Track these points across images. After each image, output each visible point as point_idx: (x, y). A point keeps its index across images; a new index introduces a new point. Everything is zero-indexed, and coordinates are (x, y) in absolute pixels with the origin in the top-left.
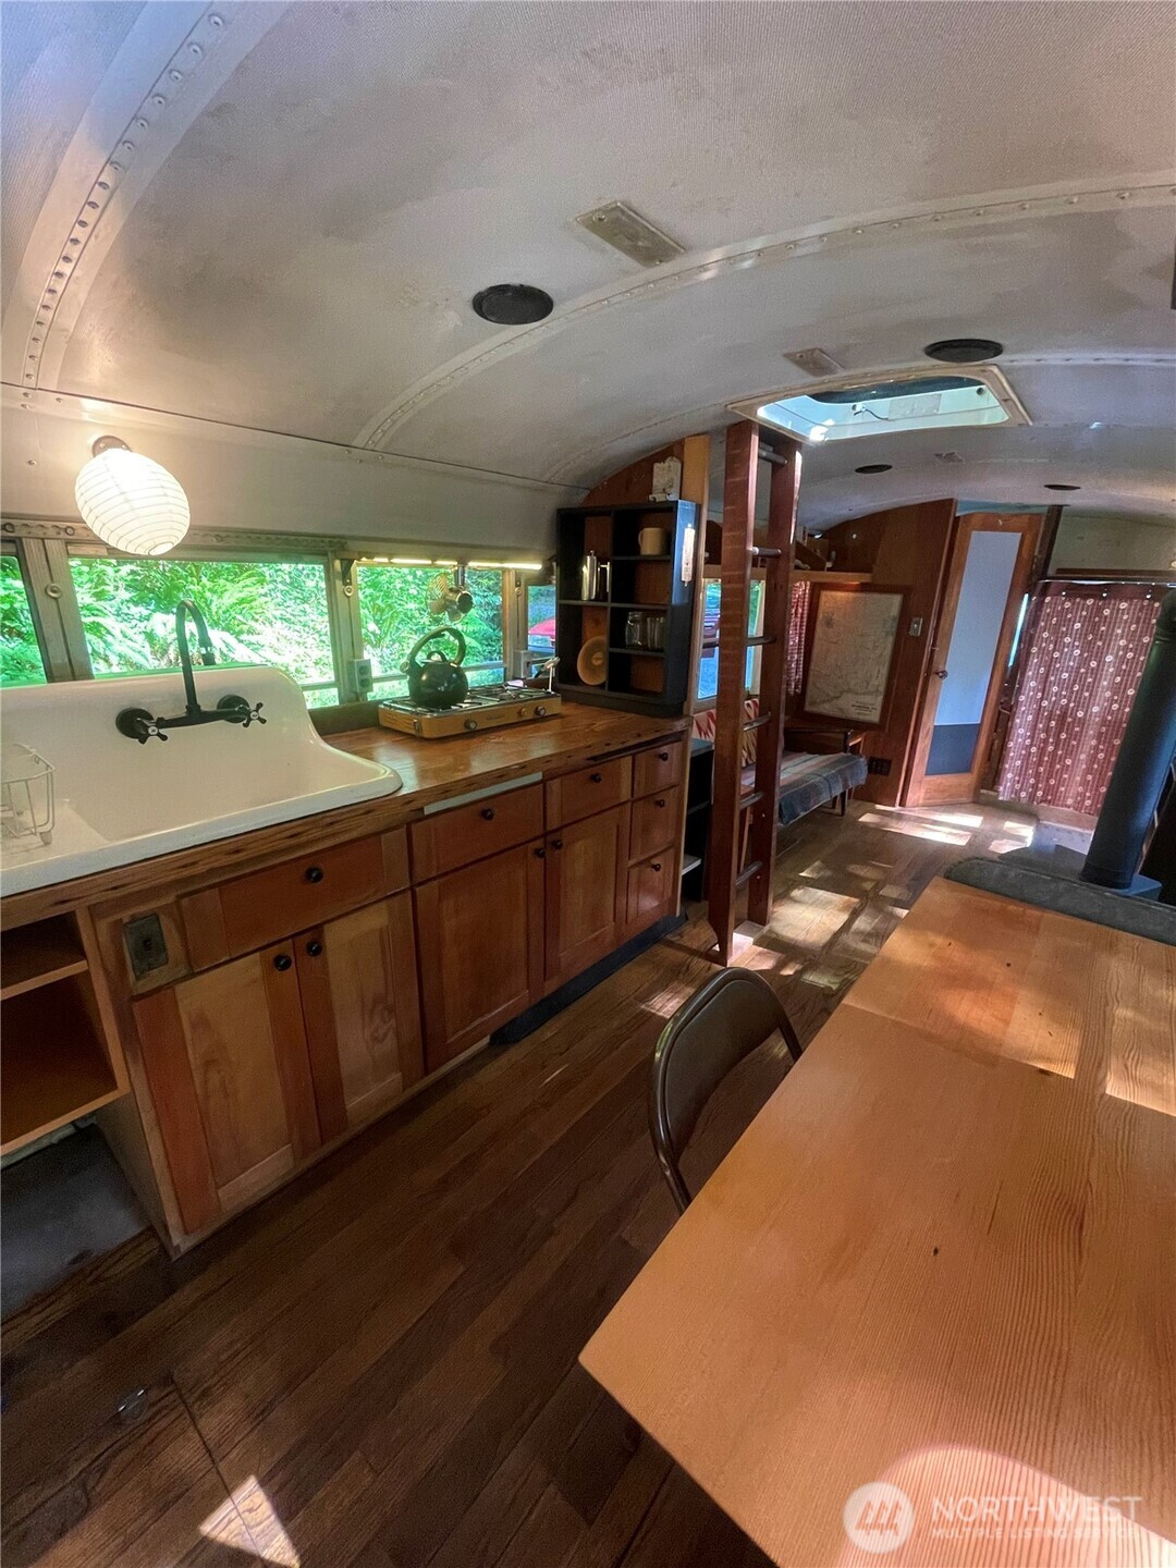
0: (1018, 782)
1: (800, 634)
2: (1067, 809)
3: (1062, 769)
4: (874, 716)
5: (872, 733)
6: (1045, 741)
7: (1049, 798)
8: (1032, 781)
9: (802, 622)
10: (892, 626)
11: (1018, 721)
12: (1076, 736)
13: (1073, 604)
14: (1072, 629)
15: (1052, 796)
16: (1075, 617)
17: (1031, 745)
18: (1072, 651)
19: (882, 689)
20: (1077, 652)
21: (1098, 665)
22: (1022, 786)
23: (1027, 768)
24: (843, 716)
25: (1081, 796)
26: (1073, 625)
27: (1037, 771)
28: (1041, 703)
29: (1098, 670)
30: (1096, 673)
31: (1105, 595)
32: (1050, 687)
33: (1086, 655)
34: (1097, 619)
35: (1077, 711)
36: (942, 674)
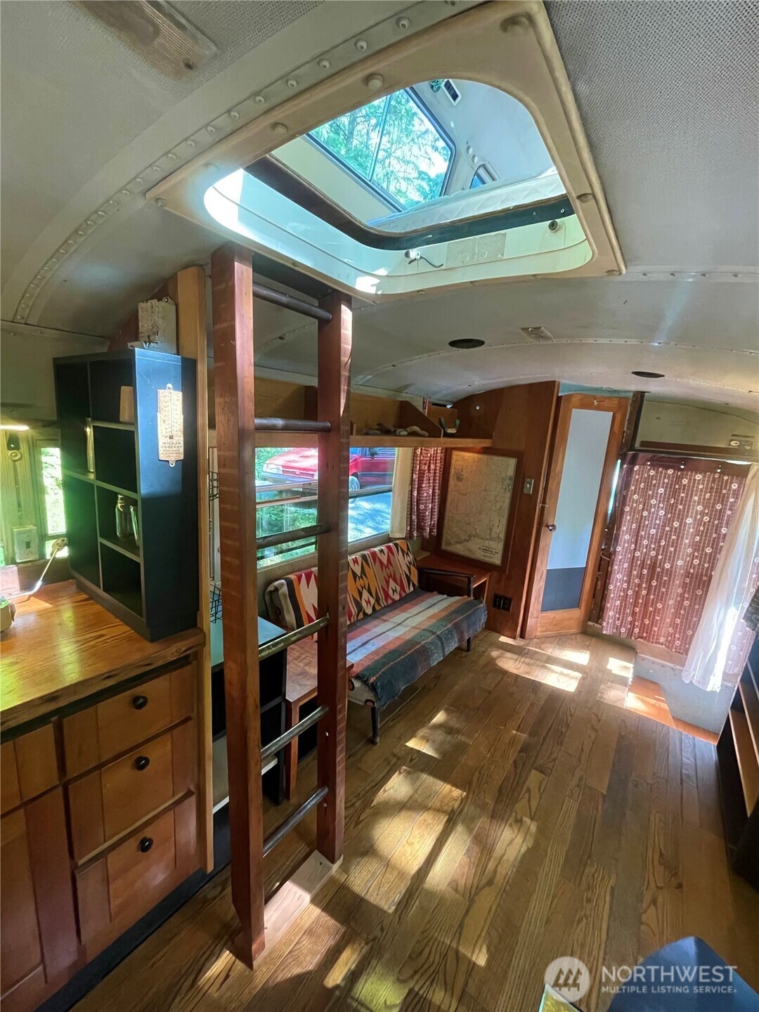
0: (619, 619)
1: (434, 486)
2: (660, 646)
3: (655, 612)
4: (497, 560)
5: (495, 574)
6: (639, 586)
7: (645, 635)
8: (630, 619)
9: (435, 476)
10: (509, 484)
11: (616, 567)
12: (665, 584)
13: (657, 472)
14: (657, 493)
15: (647, 633)
16: (659, 483)
17: (628, 589)
18: (658, 511)
19: (502, 536)
20: (662, 513)
21: (680, 525)
22: (622, 623)
23: (625, 607)
24: (472, 556)
25: (671, 636)
26: (658, 490)
27: (633, 611)
28: (634, 553)
29: (680, 530)
30: (679, 532)
31: (682, 467)
32: (641, 540)
33: (669, 516)
34: (677, 486)
35: (665, 563)
36: (552, 527)
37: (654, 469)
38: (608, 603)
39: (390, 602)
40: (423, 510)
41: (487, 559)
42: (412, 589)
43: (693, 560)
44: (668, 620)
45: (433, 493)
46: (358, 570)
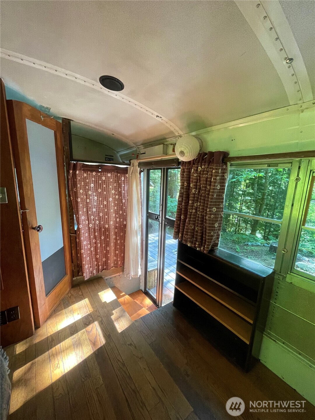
0: (91, 267)
2: (112, 268)
3: (107, 253)
6: (96, 243)
7: (105, 267)
8: (96, 264)
11: (82, 238)
12: (108, 236)
13: (87, 175)
14: (91, 187)
16: (90, 181)
17: (91, 247)
18: (94, 198)
20: (96, 198)
21: (107, 203)
22: (93, 268)
23: (92, 259)
25: (116, 261)
26: (90, 185)
27: (96, 258)
28: (89, 226)
29: (108, 205)
31: (100, 170)
32: (90, 217)
33: (100, 199)
34: (100, 182)
35: (105, 225)
36: (39, 228)
37: (85, 173)
38: (83, 261)
43: (116, 219)
44: (113, 254)
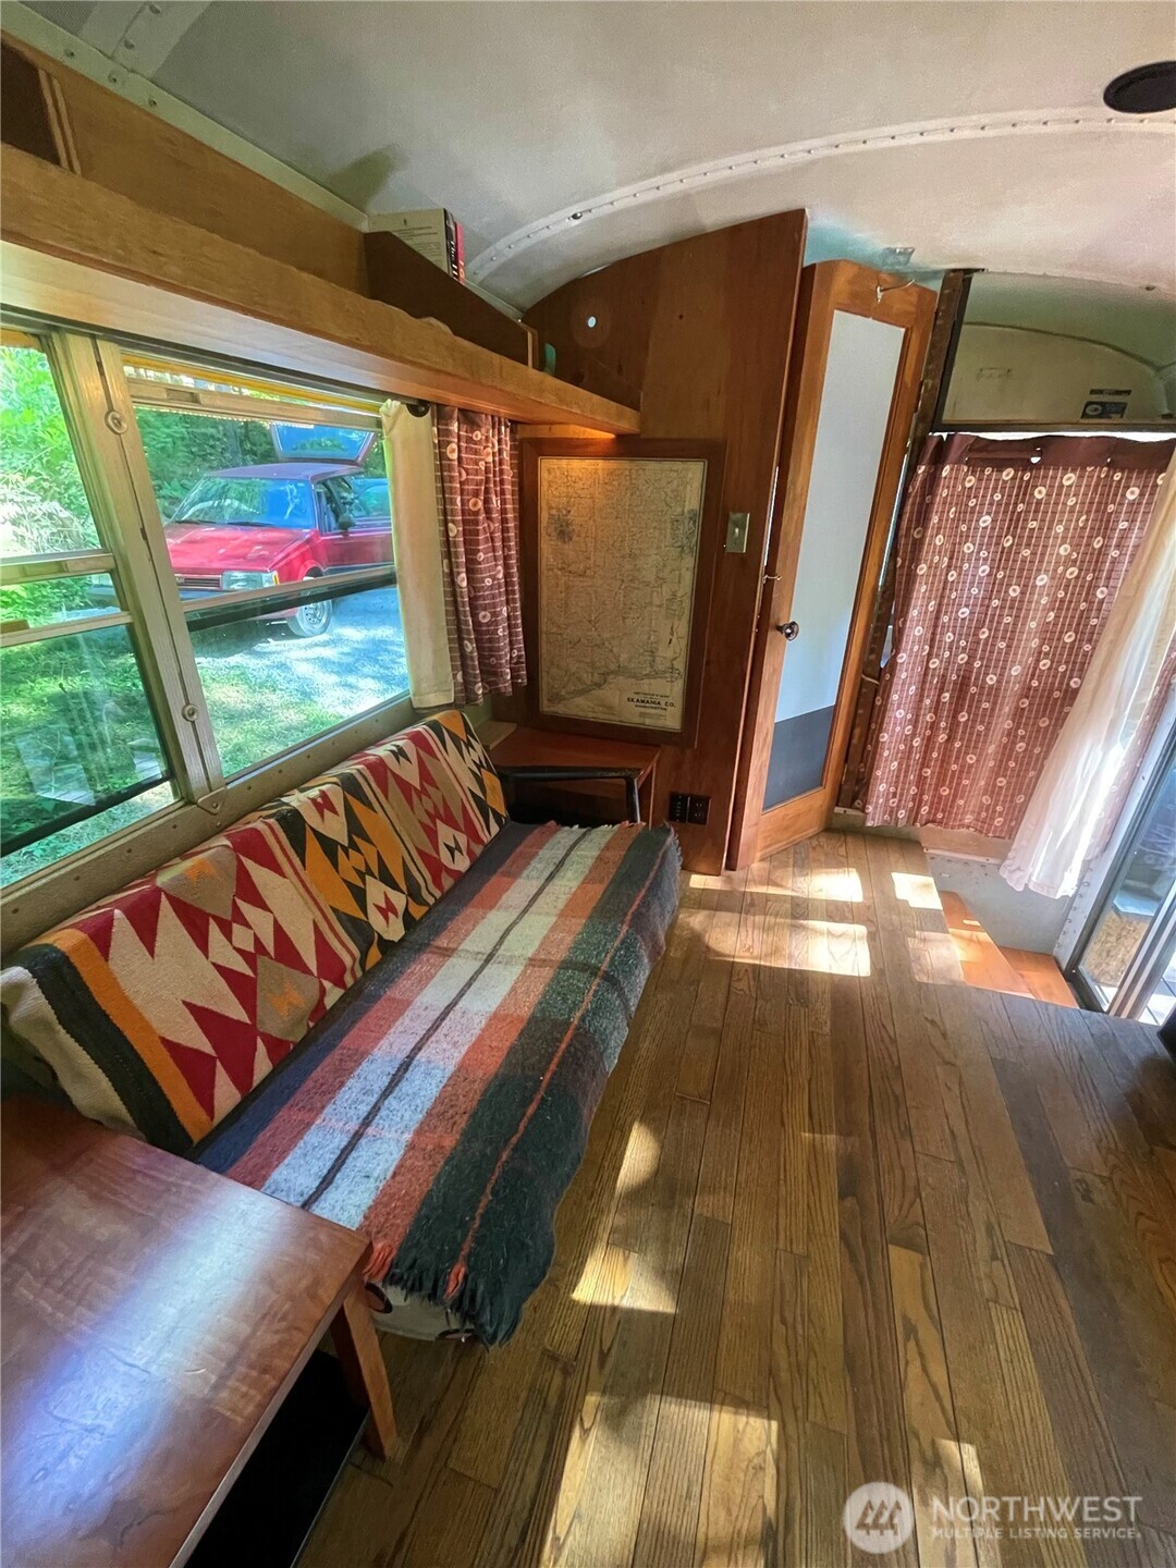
0: (894, 795)
1: (506, 558)
2: (964, 830)
3: (961, 772)
4: (671, 720)
5: (672, 752)
6: (933, 726)
7: (940, 816)
8: (914, 791)
9: (505, 530)
11: (895, 697)
12: (984, 716)
13: (980, 480)
14: (977, 527)
15: (944, 812)
16: (982, 504)
17: (914, 735)
18: (976, 568)
19: (681, 665)
20: (984, 569)
21: (1023, 593)
22: (900, 801)
23: (906, 772)
24: (614, 719)
25: (987, 810)
26: (977, 521)
27: (920, 775)
28: (928, 662)
29: (1021, 601)
30: (1018, 608)
31: (1035, 460)
32: (942, 634)
33: (1000, 575)
34: (1021, 507)
35: (986, 674)
36: (790, 630)
37: (973, 473)
38: (878, 768)
39: (448, 882)
40: (487, 624)
41: (648, 721)
42: (495, 829)
43: (1038, 661)
44: (982, 783)
45: (507, 575)
46: (336, 828)
